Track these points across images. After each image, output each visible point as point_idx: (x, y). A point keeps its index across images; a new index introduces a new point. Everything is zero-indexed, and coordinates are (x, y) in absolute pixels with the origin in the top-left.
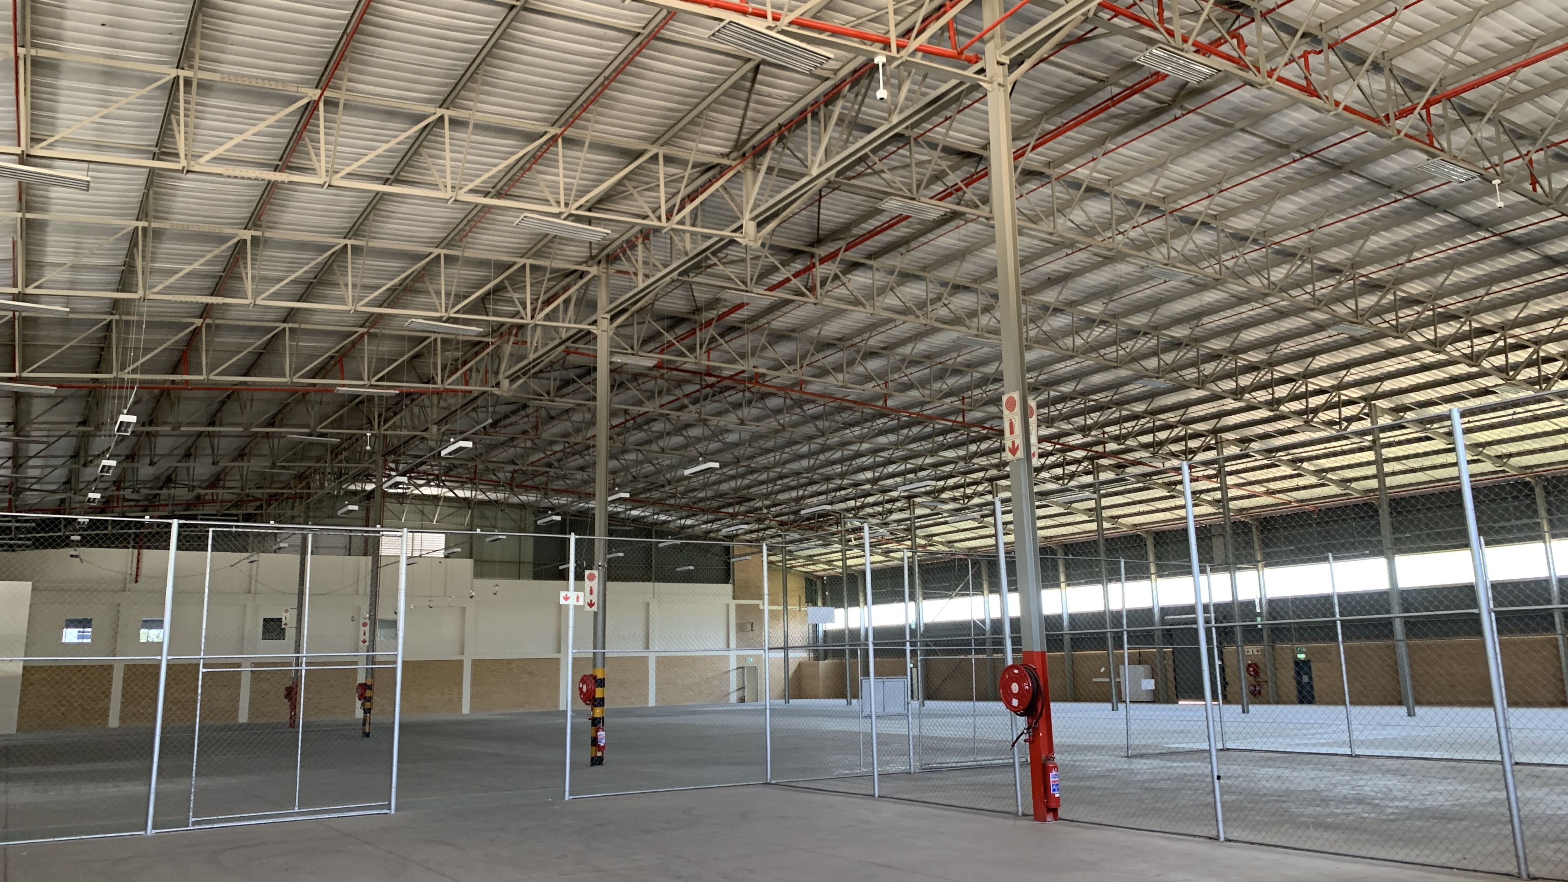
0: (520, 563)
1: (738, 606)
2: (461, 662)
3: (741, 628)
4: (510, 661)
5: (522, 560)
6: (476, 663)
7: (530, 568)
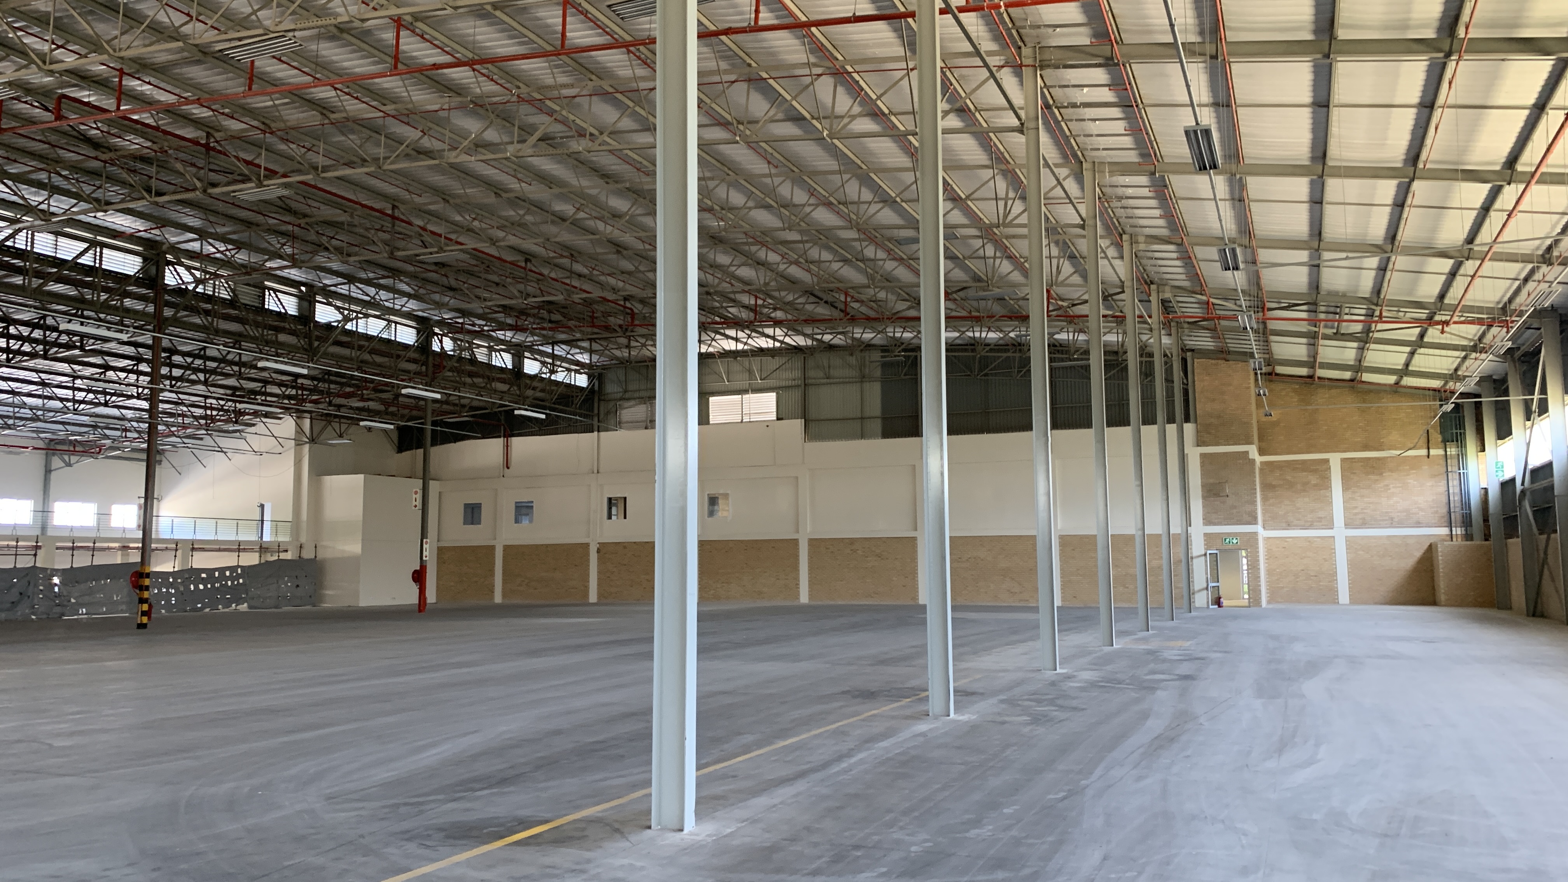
0: (862, 418)
1: (1203, 456)
2: (795, 542)
3: (1212, 492)
4: (852, 541)
5: (867, 414)
6: (814, 543)
7: (877, 425)
